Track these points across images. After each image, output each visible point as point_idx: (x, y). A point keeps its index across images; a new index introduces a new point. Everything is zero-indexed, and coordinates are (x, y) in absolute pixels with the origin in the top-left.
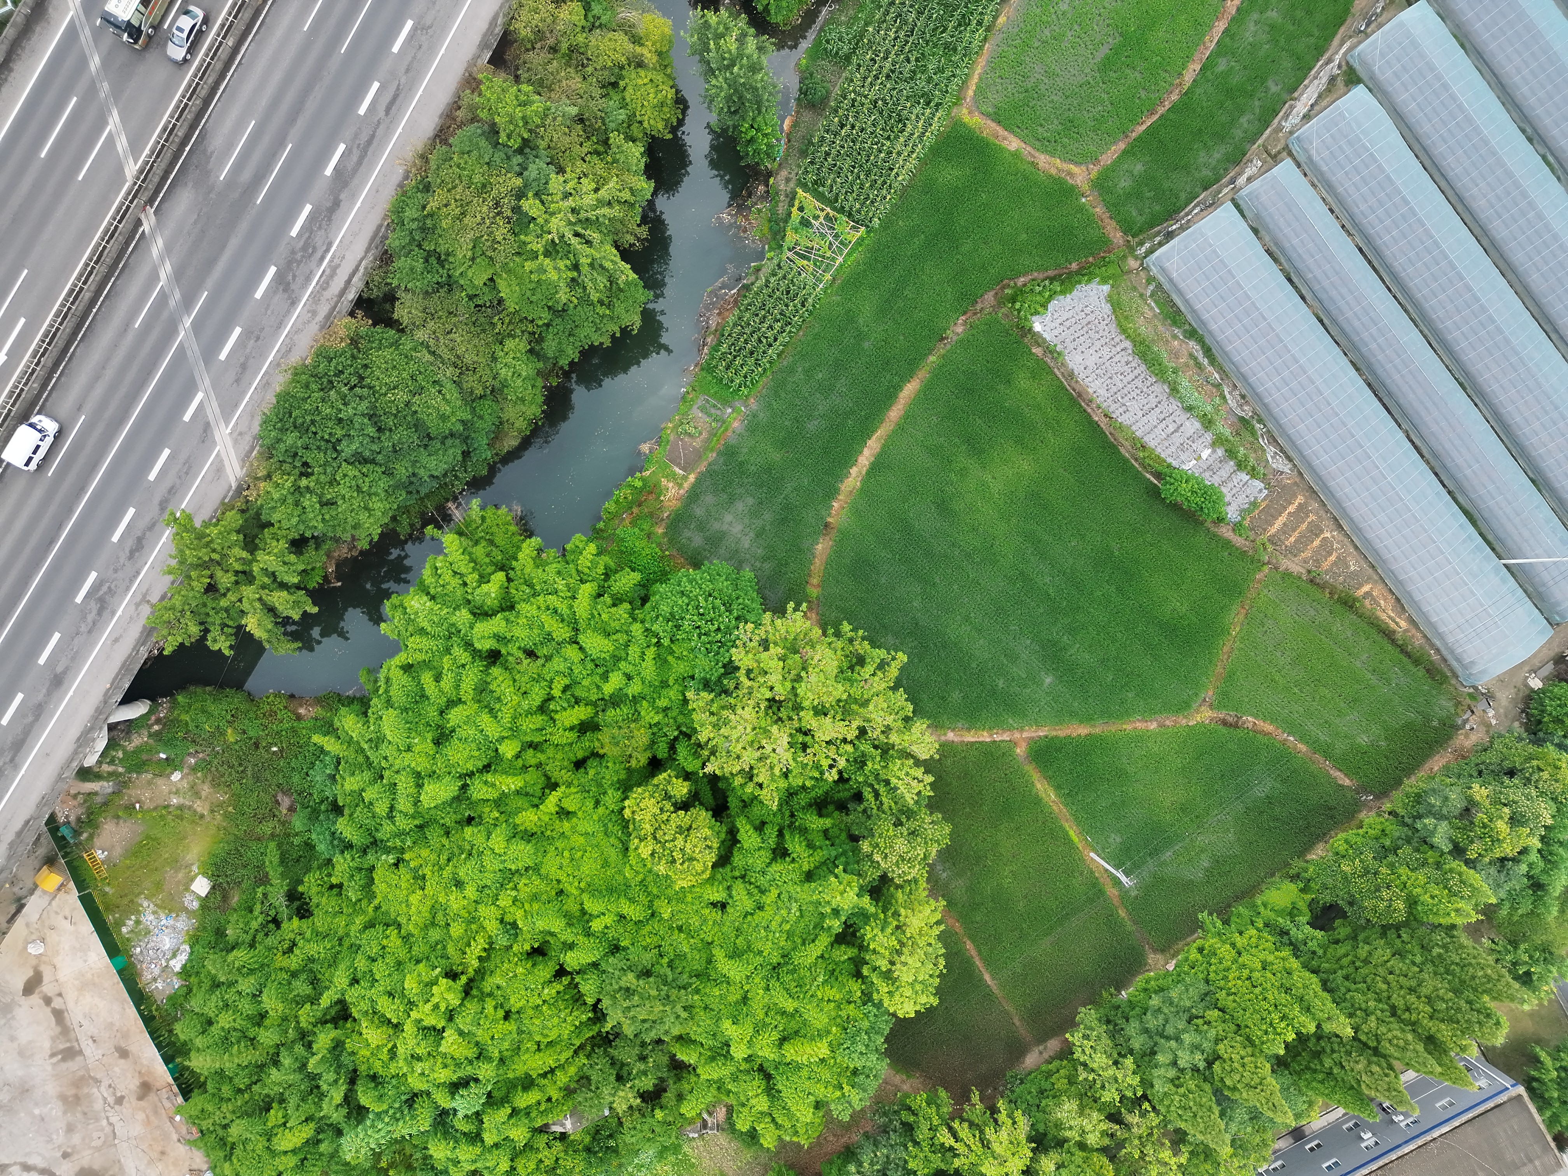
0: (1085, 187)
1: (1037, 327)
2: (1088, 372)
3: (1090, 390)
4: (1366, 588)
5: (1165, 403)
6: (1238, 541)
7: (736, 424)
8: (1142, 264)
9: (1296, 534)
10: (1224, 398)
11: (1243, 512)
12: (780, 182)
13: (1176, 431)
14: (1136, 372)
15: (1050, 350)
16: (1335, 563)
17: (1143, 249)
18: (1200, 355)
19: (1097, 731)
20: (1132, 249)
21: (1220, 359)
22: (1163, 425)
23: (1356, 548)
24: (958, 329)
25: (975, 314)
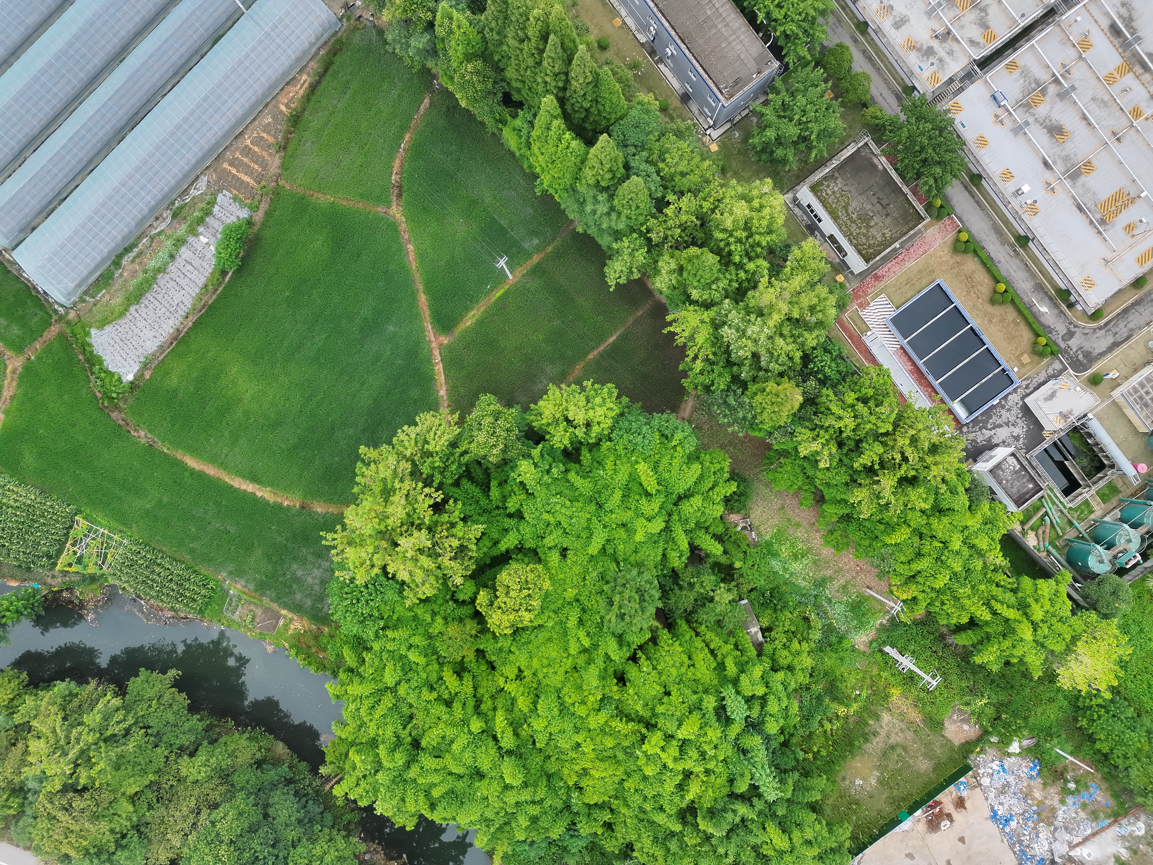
0: (21, 358)
1: (130, 377)
2: (157, 335)
3: (171, 331)
4: (283, 108)
5: (172, 275)
6: (264, 206)
7: (239, 586)
8: (72, 308)
9: (252, 164)
10: (160, 233)
11: (242, 205)
12: (56, 583)
13: (191, 264)
14: (152, 300)
15: (145, 366)
16: (268, 133)
17: (60, 309)
18: (132, 255)
19: (421, 287)
20: (61, 318)
21: (132, 240)
22: (188, 274)
23: (254, 119)
24: (143, 436)
25: (127, 424)
